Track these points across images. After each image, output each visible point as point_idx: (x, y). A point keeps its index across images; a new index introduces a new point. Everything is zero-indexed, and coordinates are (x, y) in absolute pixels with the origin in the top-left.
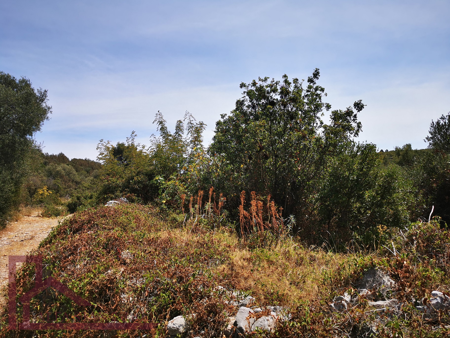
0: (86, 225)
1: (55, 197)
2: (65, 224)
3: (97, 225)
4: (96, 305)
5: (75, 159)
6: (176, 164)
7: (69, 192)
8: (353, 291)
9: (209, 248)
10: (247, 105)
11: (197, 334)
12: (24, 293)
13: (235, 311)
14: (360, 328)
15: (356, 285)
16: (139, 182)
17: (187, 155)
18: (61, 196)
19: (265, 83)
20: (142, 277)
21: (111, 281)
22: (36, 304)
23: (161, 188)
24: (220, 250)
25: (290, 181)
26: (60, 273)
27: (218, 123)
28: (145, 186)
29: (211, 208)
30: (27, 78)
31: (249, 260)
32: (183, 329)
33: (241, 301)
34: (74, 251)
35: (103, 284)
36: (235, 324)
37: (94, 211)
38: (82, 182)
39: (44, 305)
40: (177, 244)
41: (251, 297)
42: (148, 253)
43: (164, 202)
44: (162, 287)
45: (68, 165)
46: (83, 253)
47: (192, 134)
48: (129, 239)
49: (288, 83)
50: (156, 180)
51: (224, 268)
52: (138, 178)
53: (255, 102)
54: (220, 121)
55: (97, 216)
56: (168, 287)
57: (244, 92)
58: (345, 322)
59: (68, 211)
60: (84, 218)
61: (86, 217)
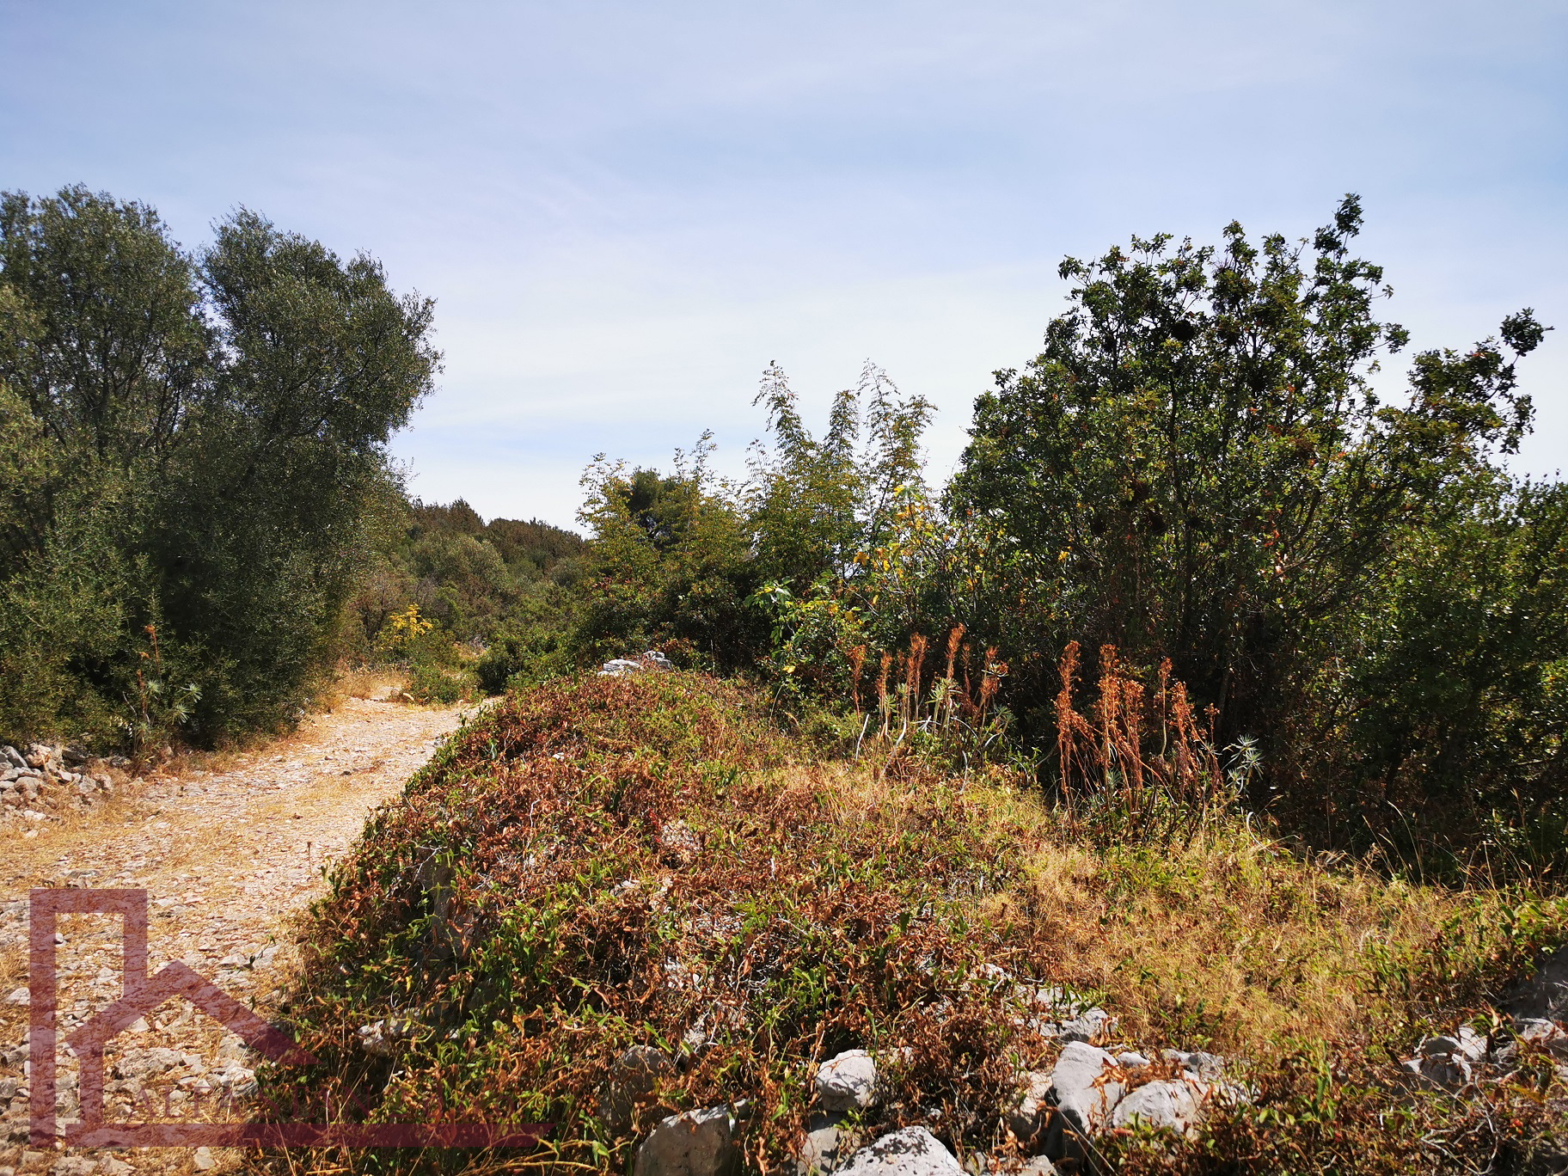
0: (547, 732)
1: (442, 642)
2: (482, 726)
3: (579, 733)
4: (587, 989)
5: (500, 520)
6: (830, 543)
7: (481, 626)
8: (1495, 1023)
9: (948, 834)
10: (1087, 337)
11: (917, 1118)
12: (363, 936)
13: (1048, 1053)
14: (1530, 1155)
15: (1506, 1002)
16: (707, 601)
17: (867, 514)
18: (459, 638)
19: (1156, 255)
20: (731, 911)
21: (635, 915)
22: (399, 970)
23: (779, 623)
24: (987, 841)
25: (1243, 614)
26: (477, 878)
27: (983, 404)
28: (726, 616)
29: (954, 697)
30: (374, 258)
31: (1093, 885)
32: (868, 1096)
33: (1065, 1023)
34: (517, 809)
35: (609, 923)
36: (1051, 1096)
37: (567, 689)
38: (523, 597)
39: (426, 977)
40: (842, 812)
41: (1102, 1014)
42: (746, 836)
43: (791, 669)
44: (796, 950)
45: (480, 539)
46: (546, 821)
47: (884, 441)
48: (685, 787)
49: (1245, 255)
50: (765, 596)
51: (1005, 906)
52: (703, 587)
53: (1113, 327)
54: (988, 394)
55: (581, 707)
56: (817, 950)
57: (1075, 292)
58: (1468, 1128)
59: (479, 688)
60: (542, 708)
61: (546, 707)
